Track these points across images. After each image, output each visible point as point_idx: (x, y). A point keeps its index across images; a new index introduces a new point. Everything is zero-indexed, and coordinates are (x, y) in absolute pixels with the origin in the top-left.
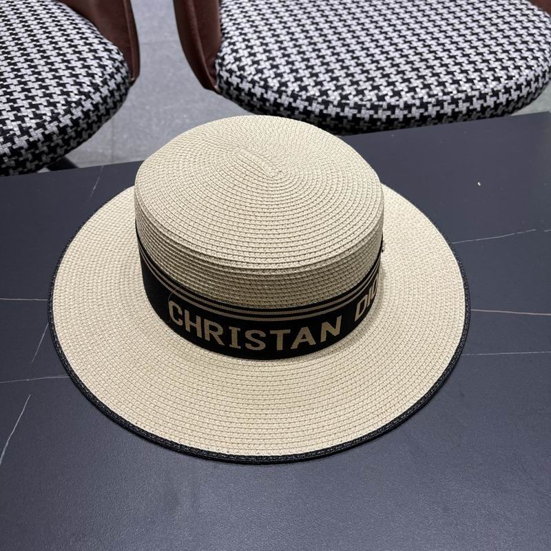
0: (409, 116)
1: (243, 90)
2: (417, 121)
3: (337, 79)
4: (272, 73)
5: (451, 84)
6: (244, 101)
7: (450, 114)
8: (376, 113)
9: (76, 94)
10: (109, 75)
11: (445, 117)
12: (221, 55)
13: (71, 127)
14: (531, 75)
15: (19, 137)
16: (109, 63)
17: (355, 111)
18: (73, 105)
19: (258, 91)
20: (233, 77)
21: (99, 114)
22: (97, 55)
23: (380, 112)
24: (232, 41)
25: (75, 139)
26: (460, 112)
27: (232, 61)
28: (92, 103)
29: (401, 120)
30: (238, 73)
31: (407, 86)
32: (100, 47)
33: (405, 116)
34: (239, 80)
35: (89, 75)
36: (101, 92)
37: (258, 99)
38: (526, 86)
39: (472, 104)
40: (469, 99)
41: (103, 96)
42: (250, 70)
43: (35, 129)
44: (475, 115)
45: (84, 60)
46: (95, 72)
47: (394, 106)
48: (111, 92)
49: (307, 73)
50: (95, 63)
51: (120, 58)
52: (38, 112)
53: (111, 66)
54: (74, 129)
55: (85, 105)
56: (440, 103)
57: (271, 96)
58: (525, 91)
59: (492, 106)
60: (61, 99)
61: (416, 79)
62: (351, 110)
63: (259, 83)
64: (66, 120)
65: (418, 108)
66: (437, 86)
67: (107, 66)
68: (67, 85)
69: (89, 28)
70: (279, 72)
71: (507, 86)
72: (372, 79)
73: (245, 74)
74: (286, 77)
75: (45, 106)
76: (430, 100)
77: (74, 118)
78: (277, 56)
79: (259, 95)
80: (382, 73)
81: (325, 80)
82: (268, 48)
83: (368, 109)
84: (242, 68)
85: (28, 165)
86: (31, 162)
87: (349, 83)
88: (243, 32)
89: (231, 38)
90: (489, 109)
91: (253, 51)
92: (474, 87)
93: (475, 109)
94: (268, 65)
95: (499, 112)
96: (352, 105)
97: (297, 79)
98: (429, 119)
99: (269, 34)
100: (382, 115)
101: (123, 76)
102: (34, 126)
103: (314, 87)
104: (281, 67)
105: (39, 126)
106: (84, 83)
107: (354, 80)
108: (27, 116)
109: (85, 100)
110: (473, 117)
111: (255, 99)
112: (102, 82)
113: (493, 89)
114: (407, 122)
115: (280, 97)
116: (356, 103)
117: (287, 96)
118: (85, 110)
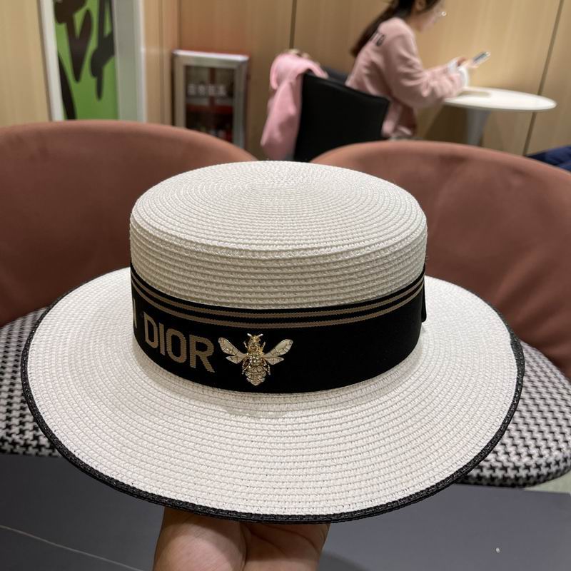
14: (560, 456)
38: (555, 465)
58: (554, 469)
71: (538, 463)
95: (532, 481)
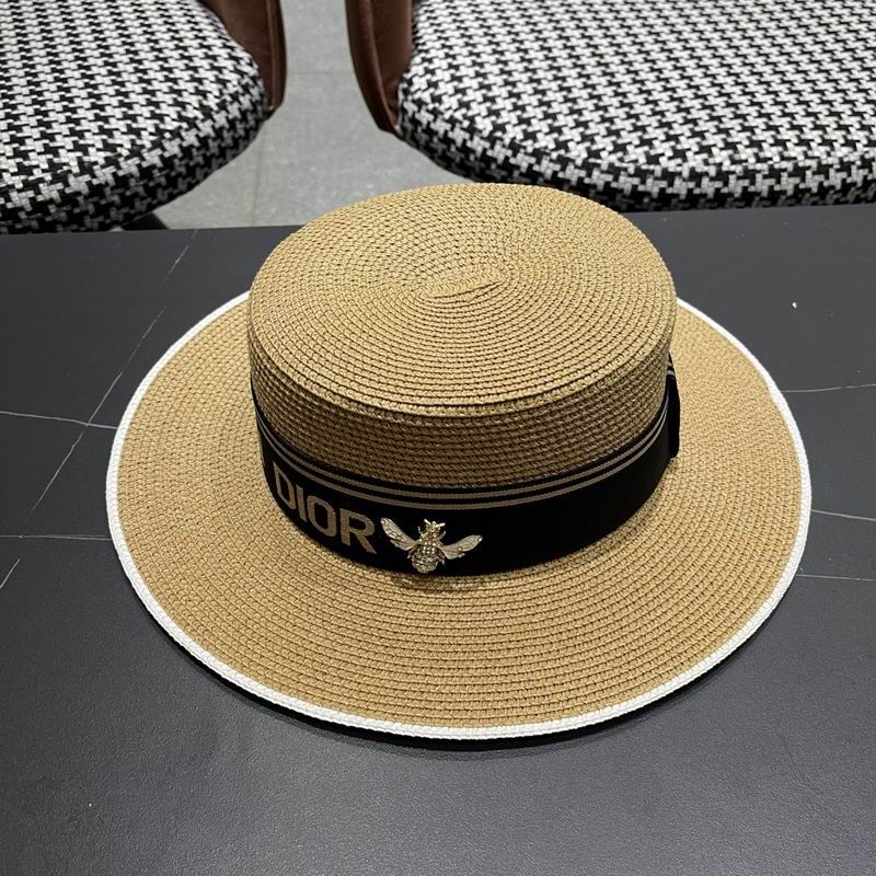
0: (697, 191)
1: (436, 133)
2: (709, 201)
3: (585, 125)
4: (483, 109)
5: (772, 145)
6: (436, 151)
7: (765, 194)
8: (643, 182)
9: (174, 120)
10: (231, 95)
11: (757, 198)
12: (408, 76)
13: (160, 170)
15: (76, 175)
16: (234, 77)
17: (609, 178)
18: (167, 135)
19: (459, 135)
20: (423, 112)
21: (208, 154)
22: (216, 64)
23: (650, 181)
24: (429, 56)
25: (165, 188)
26: (783, 192)
27: (424, 86)
28: (197, 136)
29: (683, 197)
30: (431, 106)
31: (698, 143)
32: (224, 53)
33: (690, 191)
34: (431, 117)
35: (198, 92)
36: (214, 120)
37: (457, 149)
39: (803, 180)
40: (799, 172)
41: (217, 126)
42: (450, 102)
43: (103, 167)
44: (808, 200)
45: (195, 69)
46: (209, 89)
47: (672, 173)
48: (232, 122)
49: (539, 113)
50: (211, 75)
51: (252, 71)
52: (111, 141)
53: (235, 83)
54: (164, 173)
55: (186, 138)
56: (749, 175)
57: (478, 145)
59: (838, 187)
60: (150, 125)
61: (714, 134)
62: (603, 176)
63: (461, 123)
64: (153, 158)
65: (712, 179)
66: (747, 147)
67: (229, 81)
68: (162, 105)
69: (211, 24)
70: (495, 107)
72: (643, 129)
73: (442, 108)
74: (505, 117)
75: (123, 133)
76: (733, 168)
77: (167, 155)
78: (495, 84)
79: (459, 142)
80: (659, 121)
81: (566, 126)
82: (482, 71)
83: (630, 176)
84: (437, 99)
85: (87, 221)
86: (92, 217)
87: (604, 132)
88: (448, 43)
89: (427, 51)
90: (832, 192)
91: (458, 74)
92: (810, 153)
93: (809, 190)
94: (479, 96)
96: (605, 166)
97: (521, 121)
98: (729, 200)
99: (489, 49)
100: (653, 187)
101: (254, 100)
102: (102, 162)
103: (546, 134)
104: (498, 100)
105: (109, 162)
106: (189, 104)
107: (614, 128)
108: (93, 146)
109: (187, 130)
110: (803, 202)
111: (453, 149)
112: (218, 105)
113: (841, 159)
114: (693, 201)
115: (492, 147)
116: (611, 165)
117: (504, 146)
118: (185, 144)
